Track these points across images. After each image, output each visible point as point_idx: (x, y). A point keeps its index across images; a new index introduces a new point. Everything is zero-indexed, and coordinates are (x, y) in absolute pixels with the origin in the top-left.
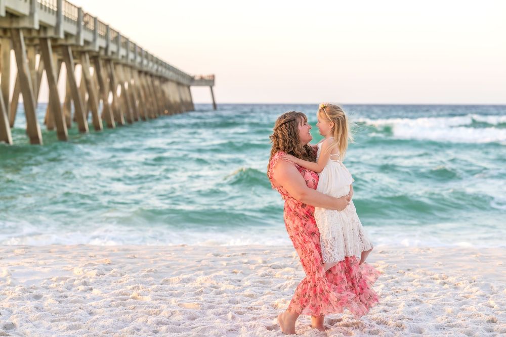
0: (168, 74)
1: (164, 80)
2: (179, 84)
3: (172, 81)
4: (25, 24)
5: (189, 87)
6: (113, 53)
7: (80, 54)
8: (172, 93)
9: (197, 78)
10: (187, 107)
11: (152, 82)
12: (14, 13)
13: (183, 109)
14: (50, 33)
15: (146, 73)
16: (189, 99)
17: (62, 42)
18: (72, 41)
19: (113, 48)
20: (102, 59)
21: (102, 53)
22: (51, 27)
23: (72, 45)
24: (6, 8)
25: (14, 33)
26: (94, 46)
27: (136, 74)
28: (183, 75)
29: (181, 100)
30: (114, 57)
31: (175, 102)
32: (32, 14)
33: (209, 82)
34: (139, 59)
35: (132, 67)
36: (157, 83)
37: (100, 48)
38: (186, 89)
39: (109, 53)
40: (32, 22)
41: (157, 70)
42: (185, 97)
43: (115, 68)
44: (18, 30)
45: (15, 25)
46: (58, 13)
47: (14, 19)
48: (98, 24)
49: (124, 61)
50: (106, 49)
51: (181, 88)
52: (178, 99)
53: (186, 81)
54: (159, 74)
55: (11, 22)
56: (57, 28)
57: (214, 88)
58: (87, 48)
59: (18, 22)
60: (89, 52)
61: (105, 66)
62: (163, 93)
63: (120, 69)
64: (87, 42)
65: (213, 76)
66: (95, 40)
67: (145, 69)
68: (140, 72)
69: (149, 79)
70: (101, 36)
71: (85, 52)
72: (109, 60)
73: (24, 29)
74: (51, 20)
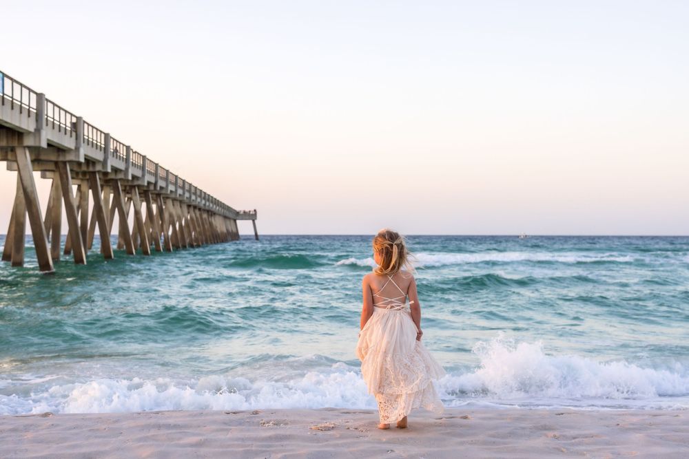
0: (216, 208)
1: (211, 213)
2: (225, 217)
3: (220, 215)
4: (71, 157)
5: (235, 221)
6: (161, 188)
7: (129, 189)
8: (220, 225)
9: (242, 213)
10: (234, 236)
11: (201, 215)
12: (61, 147)
13: (229, 238)
14: (99, 168)
15: (195, 207)
16: (234, 230)
17: (112, 176)
18: (121, 176)
19: (161, 183)
20: (152, 194)
22: (99, 161)
23: (120, 179)
24: (48, 140)
25: (62, 165)
26: (144, 181)
27: (185, 209)
28: (228, 209)
29: (227, 230)
30: (163, 192)
31: (222, 233)
32: (77, 149)
33: (252, 216)
34: (187, 195)
35: (181, 202)
36: (205, 216)
37: (149, 183)
38: (232, 222)
39: (158, 188)
40: (78, 156)
41: (205, 205)
42: (231, 228)
43: (165, 203)
44: (65, 163)
45: (61, 159)
46: (106, 150)
47: (60, 153)
48: (147, 161)
49: (173, 196)
50: (155, 184)
51: (228, 222)
52: (225, 231)
53: (233, 216)
54: (207, 208)
55: (59, 156)
56: (104, 163)
57: (256, 221)
58: (136, 183)
59: (65, 156)
60: (139, 186)
61: (156, 201)
62: (211, 224)
63: (170, 202)
64: (134, 177)
65: (255, 211)
66: (143, 176)
67: (194, 203)
68: (189, 206)
69: (198, 212)
70: (150, 173)
71: (134, 187)
72: (158, 195)
73: (71, 162)
74: (99, 156)
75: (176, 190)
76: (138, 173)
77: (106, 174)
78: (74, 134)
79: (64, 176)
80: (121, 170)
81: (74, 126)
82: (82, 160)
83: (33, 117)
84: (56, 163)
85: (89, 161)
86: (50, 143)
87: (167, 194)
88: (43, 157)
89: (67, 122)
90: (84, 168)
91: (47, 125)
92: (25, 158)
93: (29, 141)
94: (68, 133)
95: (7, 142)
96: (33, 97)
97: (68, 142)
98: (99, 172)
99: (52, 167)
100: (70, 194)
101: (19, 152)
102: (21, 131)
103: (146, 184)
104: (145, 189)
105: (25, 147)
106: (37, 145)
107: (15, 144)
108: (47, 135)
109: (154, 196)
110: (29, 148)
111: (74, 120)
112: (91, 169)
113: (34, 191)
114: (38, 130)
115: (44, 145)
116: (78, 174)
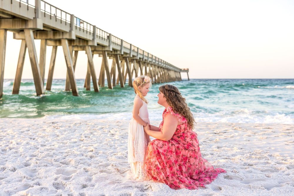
0: (171, 68)
1: (168, 70)
2: (175, 71)
3: (173, 70)
4: (107, 49)
5: (180, 73)
6: (145, 60)
7: (132, 60)
8: (172, 74)
9: (183, 69)
10: (179, 79)
11: (164, 70)
13: (177, 80)
14: (119, 53)
15: (161, 67)
16: (179, 76)
17: (125, 56)
18: (128, 56)
19: (145, 58)
20: (142, 62)
21: (141, 60)
22: (119, 50)
23: (128, 57)
25: (104, 52)
26: (137, 57)
27: (156, 67)
29: (176, 77)
30: (147, 61)
31: (173, 78)
32: (109, 46)
33: (187, 71)
35: (155, 65)
36: (166, 71)
37: (140, 58)
38: (179, 73)
39: (144, 60)
40: (109, 48)
41: (165, 66)
44: (105, 51)
45: (104, 50)
46: (121, 46)
49: (151, 63)
50: (143, 59)
51: (176, 73)
52: (175, 77)
53: (179, 71)
54: (166, 68)
55: (103, 48)
56: (121, 51)
57: (188, 73)
58: (135, 58)
59: (105, 48)
61: (144, 65)
62: (169, 74)
64: (133, 56)
66: (137, 55)
67: (160, 66)
69: (162, 69)
70: (140, 54)
71: (134, 60)
72: (145, 63)
73: (107, 51)
74: (118, 48)
78: (108, 40)
79: (105, 56)
80: (128, 54)
81: (108, 37)
82: (111, 50)
83: (92, 34)
84: (102, 51)
85: (114, 50)
86: (98, 44)
87: (148, 62)
88: (97, 49)
89: (105, 36)
90: (113, 53)
91: (97, 37)
92: (89, 50)
93: (90, 44)
94: (106, 40)
95: (83, 44)
96: (92, 27)
97: (106, 43)
98: (119, 54)
99: (101, 53)
100: (107, 63)
101: (87, 47)
102: (87, 40)
103: (138, 58)
104: (139, 60)
105: (89, 46)
106: (93, 45)
107: (86, 44)
108: (97, 41)
109: (143, 63)
110: (91, 46)
111: (108, 35)
112: (116, 53)
113: (92, 62)
114: (93, 39)
115: (96, 45)
116: (112, 55)
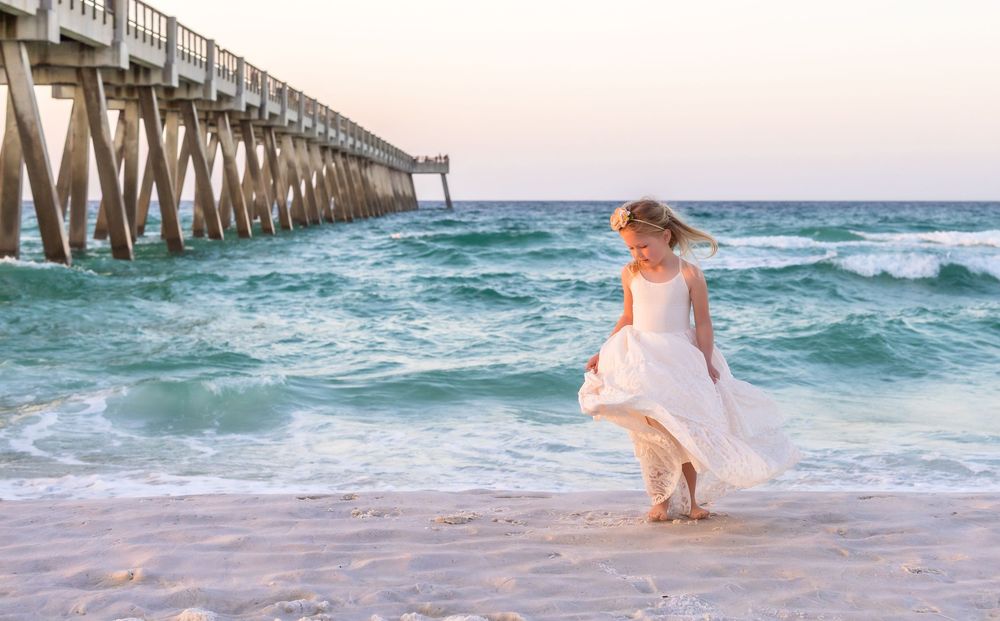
0: (374, 153)
1: (365, 161)
2: (392, 169)
3: (381, 164)
4: (103, 60)
5: (410, 175)
6: (272, 115)
7: (213, 117)
8: (381, 182)
9: (422, 161)
10: (409, 203)
11: (346, 164)
12: (87, 43)
13: (399, 207)
14: (156, 79)
15: (335, 151)
16: (408, 192)
17: (181, 95)
18: (197, 94)
19: (272, 107)
20: (254, 126)
21: (255, 115)
22: (157, 68)
23: (196, 100)
24: (62, 29)
25: (87, 75)
26: (239, 103)
28: (398, 153)
29: (396, 193)
30: (276, 122)
31: (386, 197)
32: (116, 45)
33: (440, 166)
34: (320, 128)
35: (309, 141)
36: (354, 166)
37: (249, 107)
38: (405, 178)
39: (267, 117)
40: (118, 58)
41: (353, 146)
42: (403, 188)
43: (280, 143)
44: (93, 70)
45: (87, 63)
46: (169, 47)
47: (86, 53)
48: (245, 67)
49: (294, 130)
50: (261, 109)
51: (397, 178)
52: (390, 193)
53: (405, 166)
54: (357, 152)
55: (82, 57)
56: (166, 70)
57: (447, 176)
58: (225, 107)
59: (93, 58)
60: (231, 113)
61: (263, 139)
62: (365, 181)
63: (288, 142)
64: (222, 96)
65: (446, 157)
66: (239, 93)
67: (333, 144)
68: (324, 149)
69: (340, 161)
71: (221, 113)
72: (268, 128)
73: (104, 68)
74: (156, 58)
75: (300, 121)
76: (229, 89)
77: (170, 90)
78: (110, 18)
79: (93, 94)
80: (197, 84)
81: (111, 3)
82: (125, 65)
84: (78, 70)
85: (137, 67)
86: (66, 34)
87: (283, 127)
88: (53, 60)
90: (130, 80)
91: (59, 2)
92: (21, 61)
93: (26, 31)
94: (100, 17)
97: (100, 34)
98: (157, 86)
99: (72, 77)
100: (104, 127)
101: (9, 51)
102: (12, 13)
103: (243, 109)
104: (243, 117)
105: (19, 42)
106: (42, 37)
107: (2, 36)
108: (60, 19)
109: (260, 130)
110: (28, 43)
112: (142, 82)
113: (36, 121)
114: (43, 12)
115: (54, 38)
116: (118, 90)
